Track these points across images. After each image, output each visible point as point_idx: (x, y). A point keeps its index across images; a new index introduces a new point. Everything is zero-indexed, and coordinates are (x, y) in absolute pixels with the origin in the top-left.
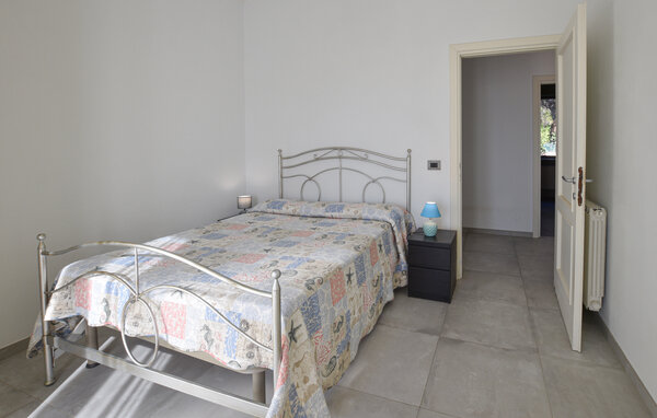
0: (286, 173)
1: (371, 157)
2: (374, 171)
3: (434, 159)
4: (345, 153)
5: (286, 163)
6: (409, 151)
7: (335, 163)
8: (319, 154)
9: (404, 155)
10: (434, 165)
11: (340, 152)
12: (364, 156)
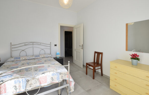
0: (13, 49)
1: (42, 44)
2: (43, 47)
3: (55, 44)
4: (34, 43)
5: (13, 47)
6: (51, 43)
7: (32, 46)
8: (26, 44)
9: (50, 43)
10: (56, 45)
11: (33, 43)
12: (40, 44)
